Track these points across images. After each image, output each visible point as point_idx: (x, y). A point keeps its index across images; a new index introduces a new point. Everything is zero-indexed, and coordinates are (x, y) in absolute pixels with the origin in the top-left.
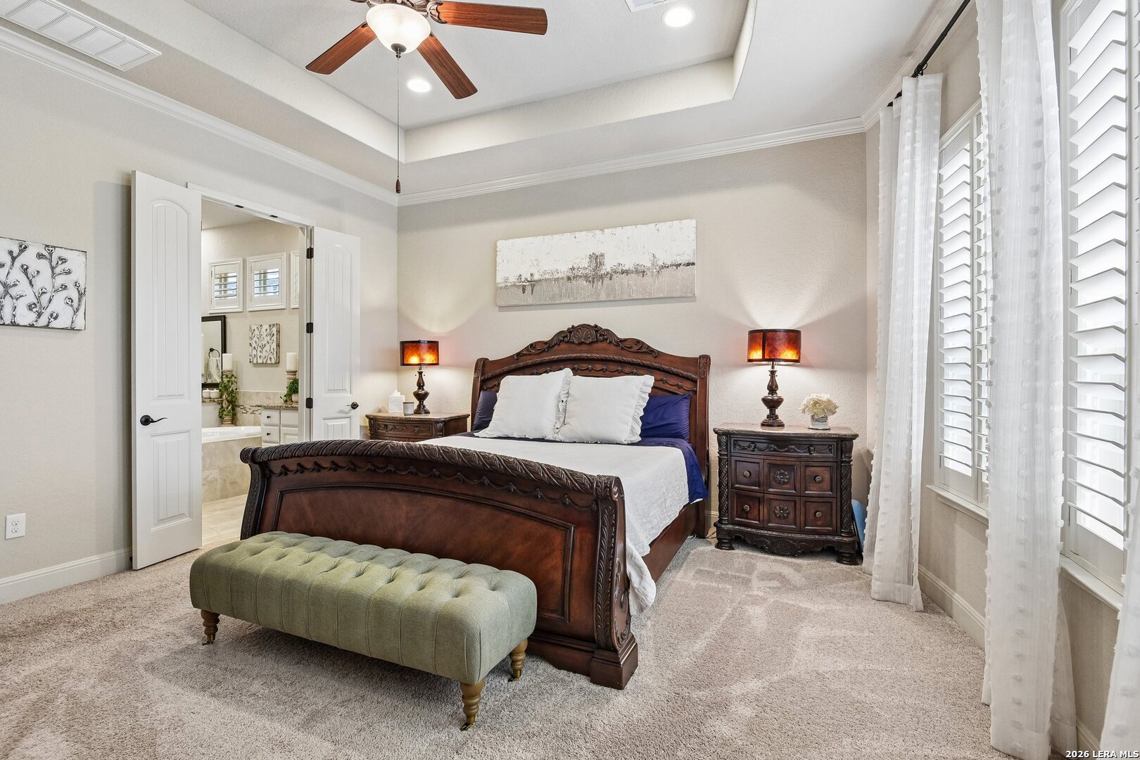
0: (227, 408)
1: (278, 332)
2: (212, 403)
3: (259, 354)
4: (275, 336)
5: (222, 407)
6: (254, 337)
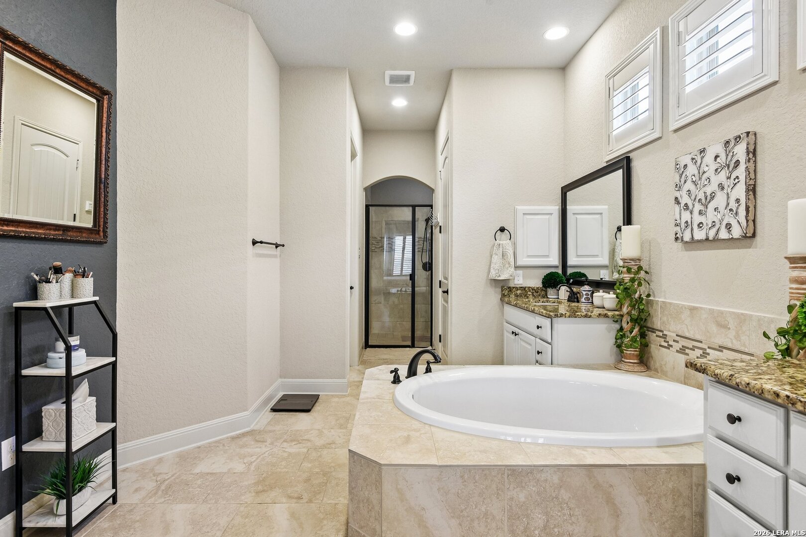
0: (631, 332)
1: (752, 153)
2: (602, 319)
3: (697, 219)
4: (742, 167)
5: (621, 329)
6: (685, 182)
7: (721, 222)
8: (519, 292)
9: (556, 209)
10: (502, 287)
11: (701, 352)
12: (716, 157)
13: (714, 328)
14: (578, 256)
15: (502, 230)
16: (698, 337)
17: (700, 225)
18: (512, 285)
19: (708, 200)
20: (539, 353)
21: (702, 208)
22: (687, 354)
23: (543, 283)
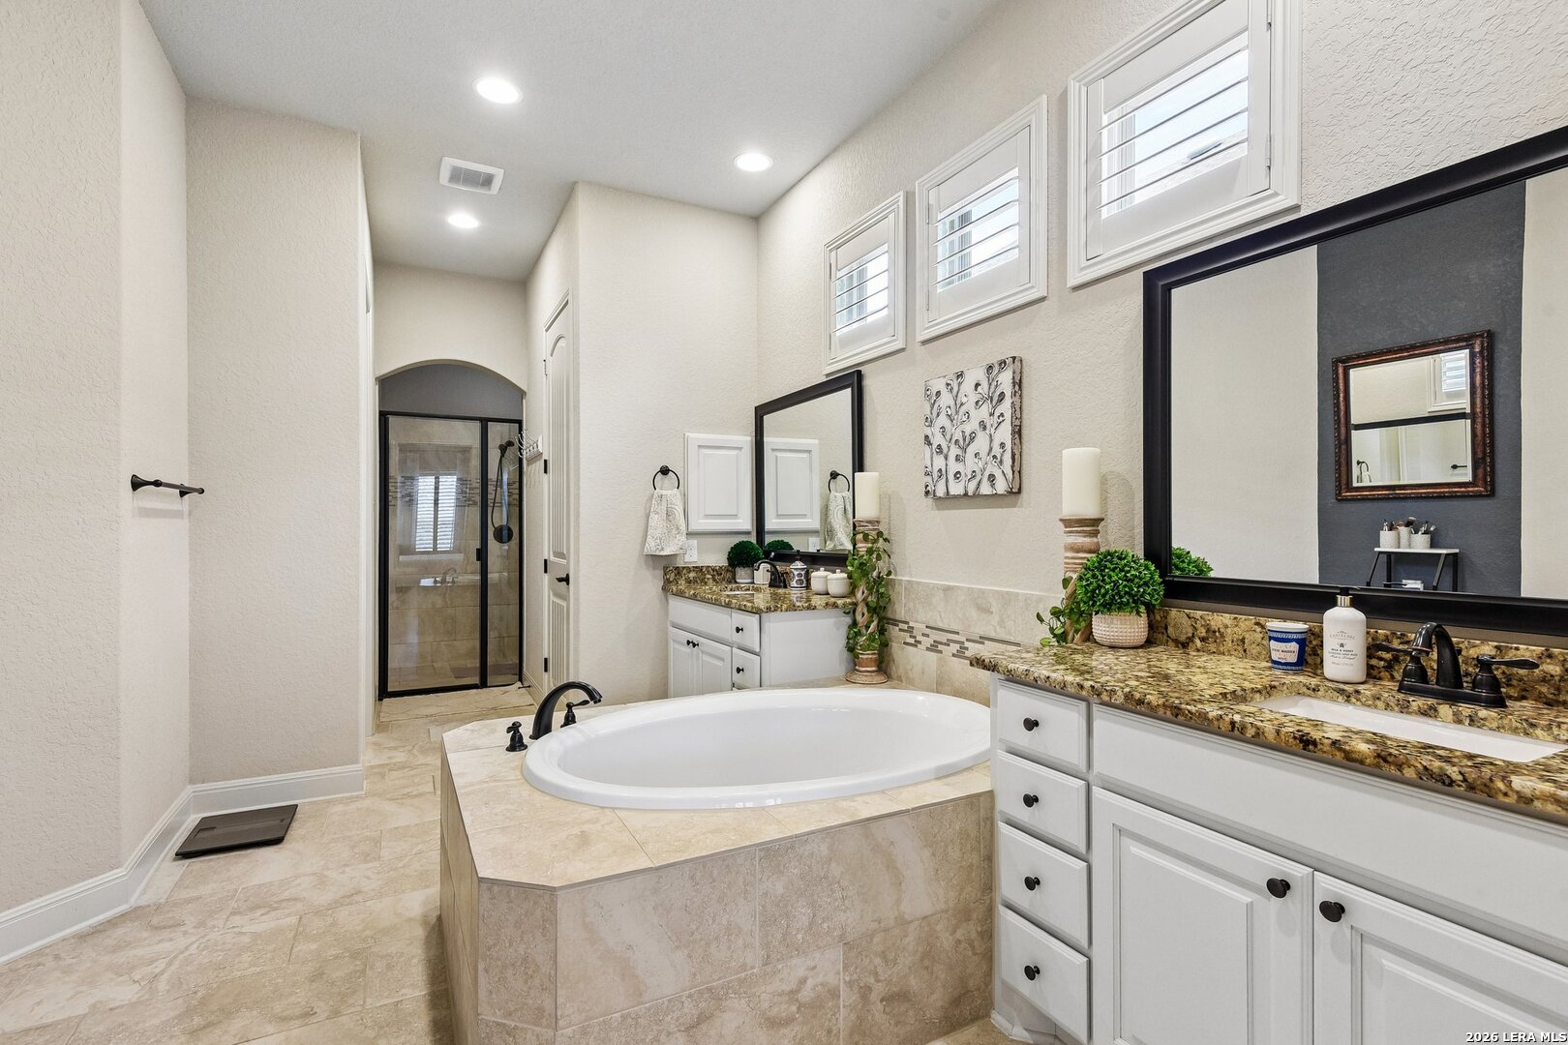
0: (867, 627)
1: (1018, 384)
2: (834, 611)
3: (954, 467)
4: (1008, 401)
5: (855, 623)
6: (938, 415)
7: (983, 471)
8: (692, 575)
9: (747, 440)
10: (665, 568)
11: (958, 646)
12: (977, 385)
13: (974, 613)
14: (779, 516)
15: (665, 471)
16: (954, 627)
17: (957, 475)
18: (680, 564)
19: (967, 442)
20: (739, 670)
21: (959, 452)
22: (940, 652)
23: (729, 559)
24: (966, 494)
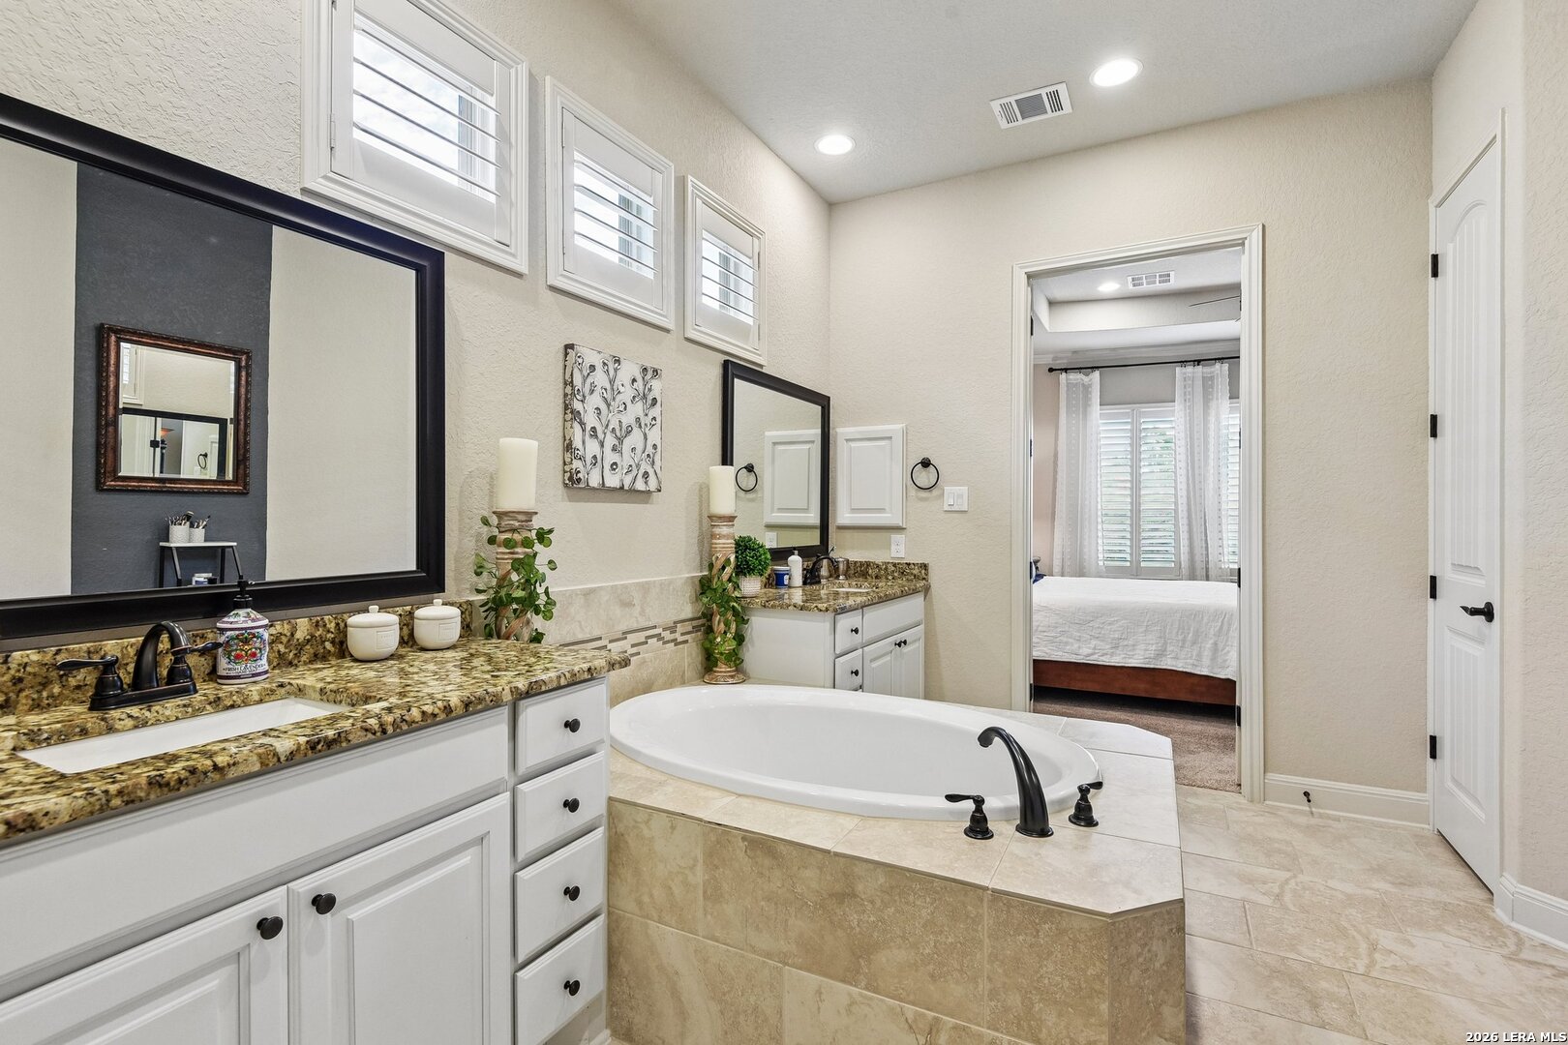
3: (610, 457)
4: (657, 408)
6: (592, 392)
7: (638, 467)
12: (634, 380)
13: (617, 611)
17: (613, 466)
19: (623, 434)
21: (616, 442)
24: (622, 488)
